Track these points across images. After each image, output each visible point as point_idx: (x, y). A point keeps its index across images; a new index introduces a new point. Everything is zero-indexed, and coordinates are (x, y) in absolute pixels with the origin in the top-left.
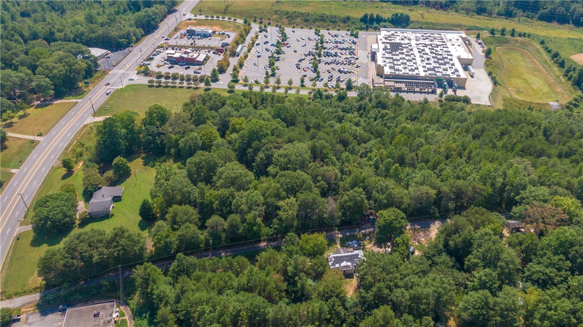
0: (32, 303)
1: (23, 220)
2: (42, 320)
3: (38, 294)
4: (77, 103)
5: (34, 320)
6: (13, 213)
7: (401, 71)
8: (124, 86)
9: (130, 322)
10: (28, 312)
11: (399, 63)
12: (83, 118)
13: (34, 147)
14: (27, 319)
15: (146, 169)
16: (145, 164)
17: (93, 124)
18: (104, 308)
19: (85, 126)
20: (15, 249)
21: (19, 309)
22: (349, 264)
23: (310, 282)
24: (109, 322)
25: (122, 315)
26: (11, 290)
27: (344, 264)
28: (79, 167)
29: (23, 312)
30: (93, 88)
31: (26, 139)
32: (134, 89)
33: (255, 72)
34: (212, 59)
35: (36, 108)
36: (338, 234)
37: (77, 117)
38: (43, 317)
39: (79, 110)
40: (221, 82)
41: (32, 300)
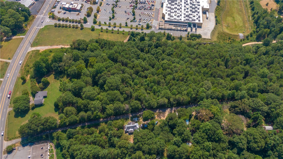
0: (19, 142)
1: (10, 105)
2: (23, 149)
3: (20, 139)
4: (23, 38)
5: (21, 149)
6: (5, 102)
7: (173, 17)
8: (44, 26)
9: (55, 150)
10: (18, 145)
11: (173, 11)
12: (27, 49)
13: (8, 66)
14: (18, 148)
15: (56, 81)
16: (55, 78)
17: (32, 52)
18: (44, 145)
19: (28, 53)
20: (9, 118)
21: (15, 145)
22: (132, 130)
23: (116, 139)
24: (47, 151)
25: (51, 147)
26: (11, 137)
27: (130, 130)
28: (28, 78)
29: (16, 146)
30: (29, 28)
31: (4, 61)
32: (48, 29)
33: (105, 15)
34: (85, 7)
35: (5, 42)
36: (130, 115)
37: (24, 47)
38: (24, 148)
39: (24, 43)
40: (88, 23)
41: (19, 141)
